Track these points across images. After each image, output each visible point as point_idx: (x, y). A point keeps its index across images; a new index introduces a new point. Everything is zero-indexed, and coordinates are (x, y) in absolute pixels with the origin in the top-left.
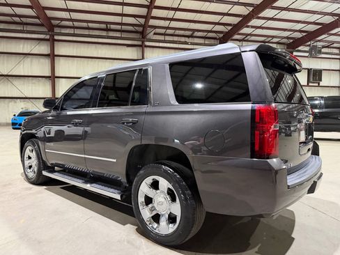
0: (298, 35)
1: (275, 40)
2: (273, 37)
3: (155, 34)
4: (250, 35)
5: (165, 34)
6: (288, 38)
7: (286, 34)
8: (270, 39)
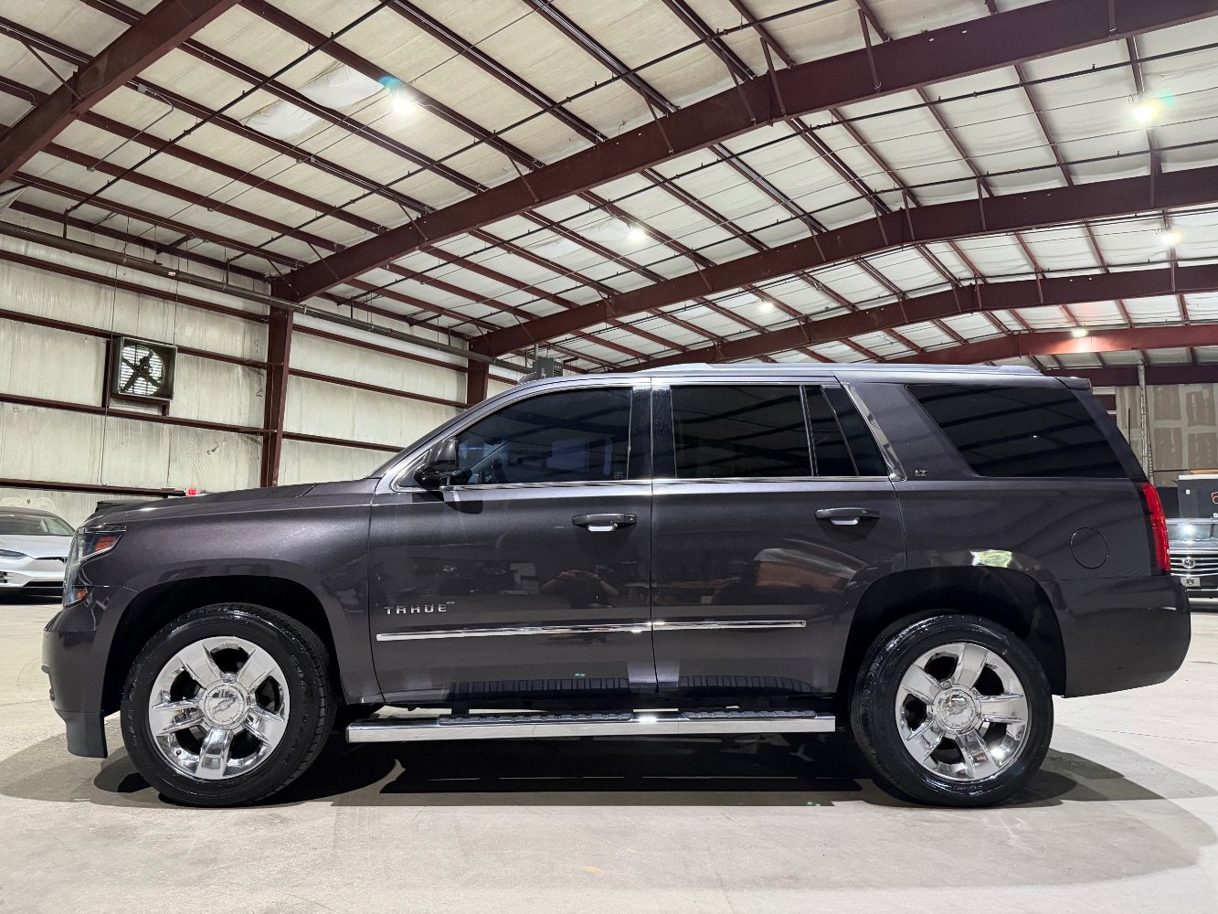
0: (507, 320)
1: (445, 321)
2: (441, 311)
3: (17, 205)
4: (382, 291)
5: (64, 218)
6: (478, 322)
7: (480, 310)
8: (431, 314)
